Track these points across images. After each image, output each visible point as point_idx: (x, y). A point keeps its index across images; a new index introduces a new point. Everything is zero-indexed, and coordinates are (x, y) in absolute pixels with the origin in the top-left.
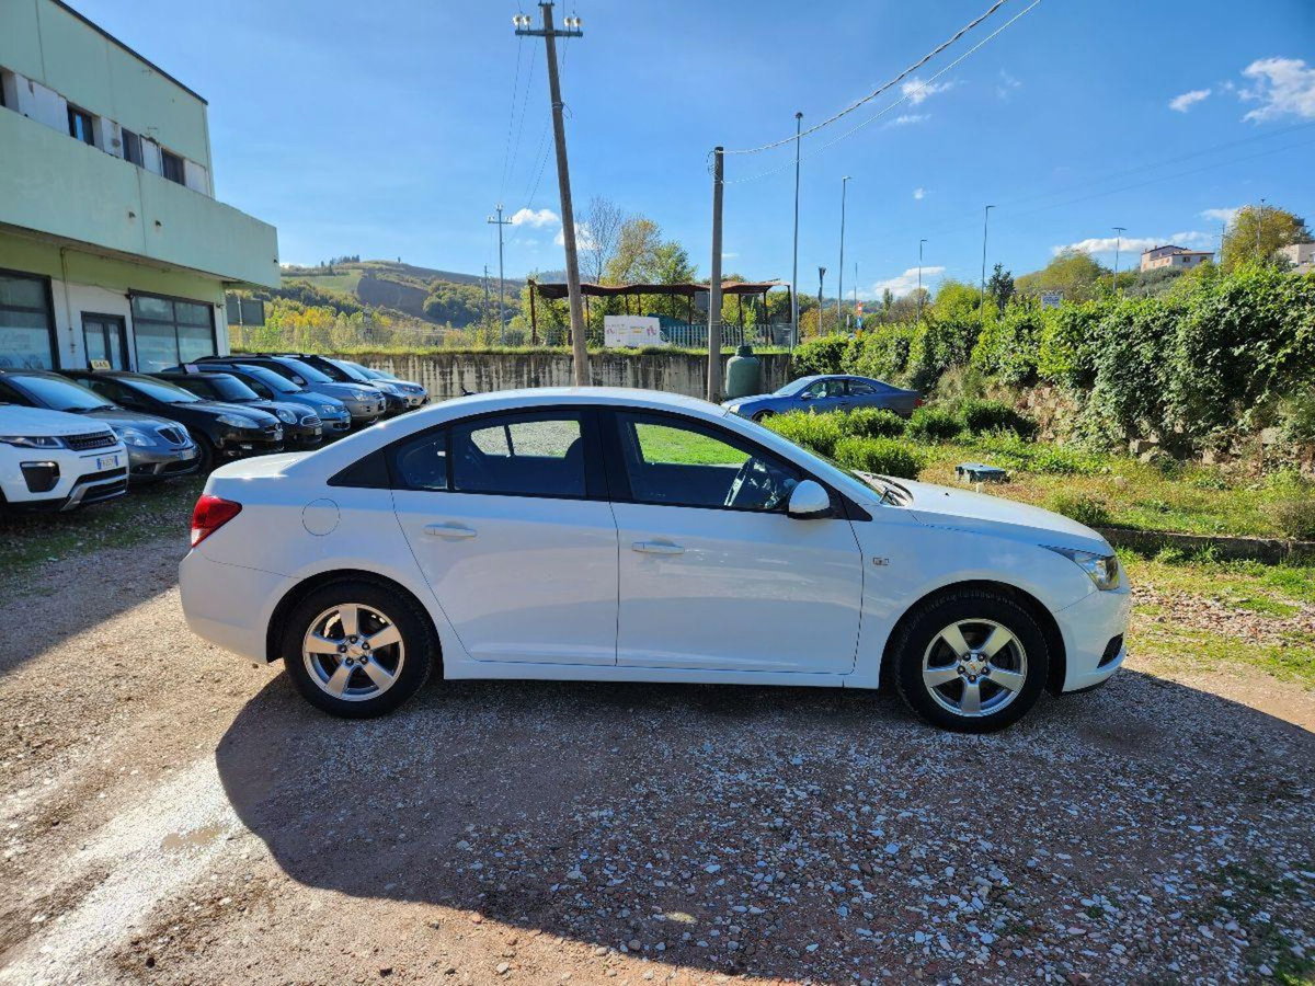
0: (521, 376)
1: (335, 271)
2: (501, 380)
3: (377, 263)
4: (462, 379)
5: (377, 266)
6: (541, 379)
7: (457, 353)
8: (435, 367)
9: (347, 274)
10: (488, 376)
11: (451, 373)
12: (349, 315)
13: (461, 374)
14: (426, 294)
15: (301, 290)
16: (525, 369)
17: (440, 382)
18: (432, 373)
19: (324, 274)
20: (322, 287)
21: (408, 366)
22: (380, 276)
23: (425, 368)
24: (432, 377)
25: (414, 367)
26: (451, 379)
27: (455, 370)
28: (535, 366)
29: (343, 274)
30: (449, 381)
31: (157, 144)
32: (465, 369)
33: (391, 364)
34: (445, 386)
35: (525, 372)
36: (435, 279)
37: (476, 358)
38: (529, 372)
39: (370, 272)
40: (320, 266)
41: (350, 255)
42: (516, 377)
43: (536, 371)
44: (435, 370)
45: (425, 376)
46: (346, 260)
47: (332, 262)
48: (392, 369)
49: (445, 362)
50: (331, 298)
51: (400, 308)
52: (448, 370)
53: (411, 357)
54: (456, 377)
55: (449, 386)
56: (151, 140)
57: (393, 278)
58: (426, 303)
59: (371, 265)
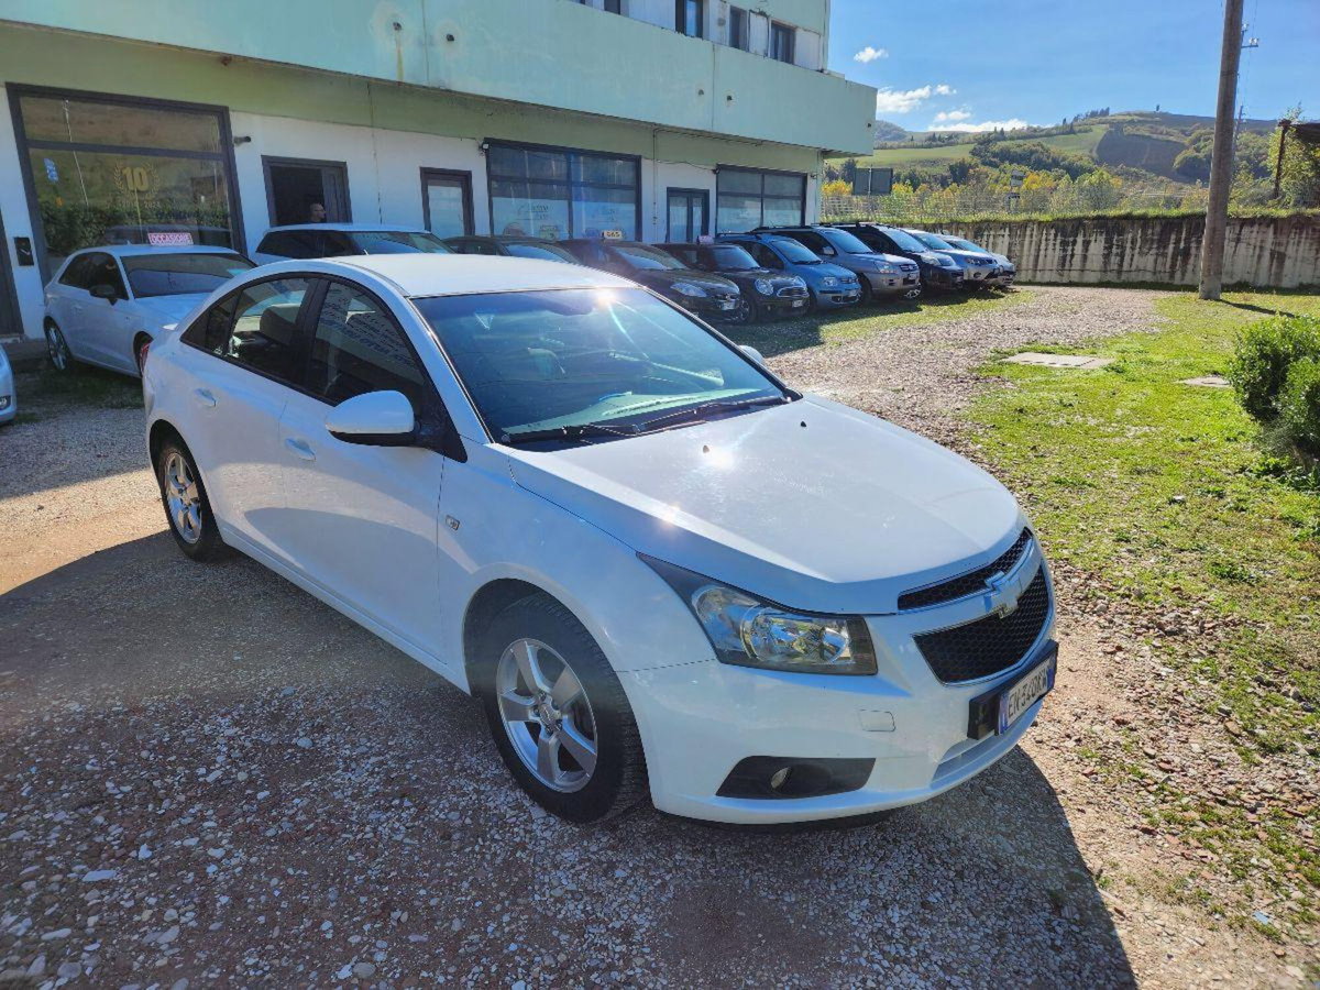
0: (1165, 247)
1: (1077, 129)
2: (1137, 250)
3: (1129, 114)
4: (1087, 250)
5: (1129, 118)
6: (1193, 251)
7: (1087, 218)
8: (1056, 235)
9: (1091, 130)
10: (1123, 247)
11: (1074, 243)
12: (1074, 179)
13: (1086, 244)
14: (1181, 147)
15: (1032, 152)
16: (1173, 237)
17: (1058, 253)
18: (1051, 242)
19: (1063, 134)
20: (1056, 148)
21: (1025, 235)
22: (1129, 130)
23: (1044, 237)
24: (1051, 247)
25: (1031, 236)
26: (1073, 250)
27: (1080, 239)
28: (1188, 233)
29: (1086, 131)
30: (1069, 253)
31: (767, 17)
32: (1093, 239)
33: (1007, 232)
34: (1064, 258)
35: (1172, 241)
36: (1198, 128)
37: (1110, 224)
38: (1178, 241)
39: (1117, 126)
40: (1061, 124)
41: (1099, 107)
42: (1158, 248)
43: (1188, 241)
44: (1055, 240)
45: (1043, 247)
46: (1094, 114)
47: (1076, 119)
48: (1007, 238)
49: (1070, 229)
50: (1064, 159)
51: (1144, 167)
52: (1071, 239)
53: (1030, 224)
54: (1079, 248)
55: (1068, 258)
56: (762, 14)
57: (1144, 131)
58: (1179, 158)
59: (1121, 118)
